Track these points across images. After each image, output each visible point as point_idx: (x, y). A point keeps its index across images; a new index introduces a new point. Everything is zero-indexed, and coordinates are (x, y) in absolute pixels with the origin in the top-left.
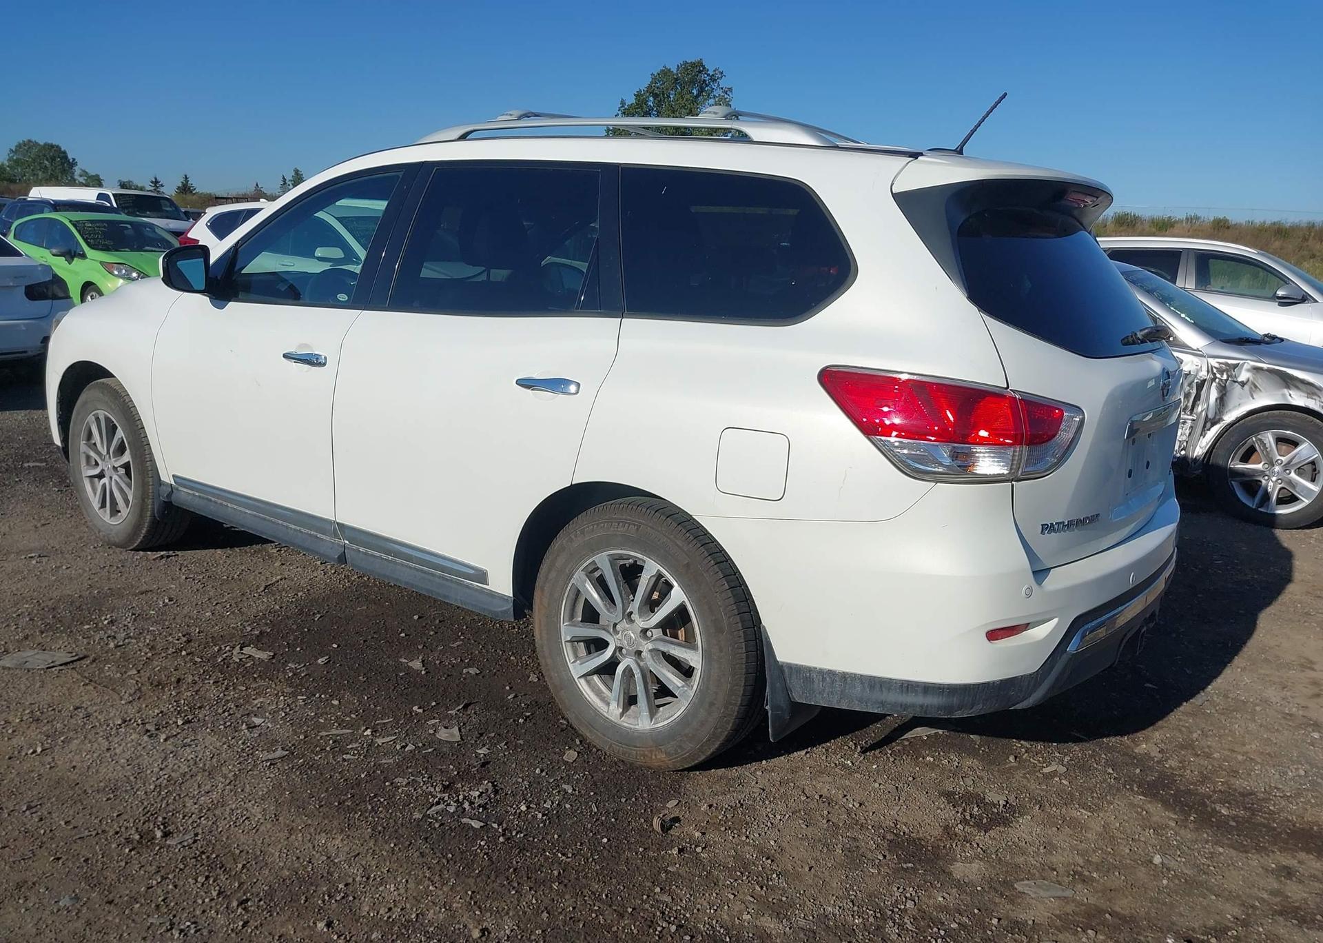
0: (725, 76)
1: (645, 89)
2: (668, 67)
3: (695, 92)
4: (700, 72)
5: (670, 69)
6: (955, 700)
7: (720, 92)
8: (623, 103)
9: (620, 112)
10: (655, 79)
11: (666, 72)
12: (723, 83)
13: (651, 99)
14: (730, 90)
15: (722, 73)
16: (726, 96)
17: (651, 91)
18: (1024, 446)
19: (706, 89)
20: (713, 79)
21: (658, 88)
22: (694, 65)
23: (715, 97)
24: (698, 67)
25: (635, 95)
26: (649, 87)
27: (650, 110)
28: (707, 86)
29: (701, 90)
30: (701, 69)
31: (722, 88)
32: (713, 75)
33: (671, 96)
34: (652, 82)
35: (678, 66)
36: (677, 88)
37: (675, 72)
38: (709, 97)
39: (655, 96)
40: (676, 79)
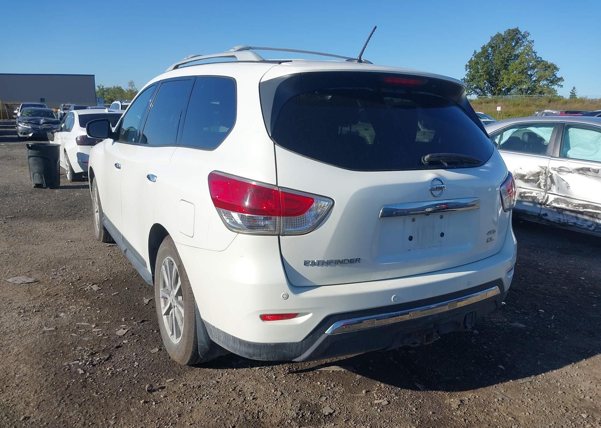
0: (530, 35)
1: (487, 45)
2: (500, 33)
3: (513, 44)
4: (517, 33)
5: (501, 34)
6: (251, 351)
7: (527, 43)
8: (475, 52)
9: (473, 57)
10: (493, 39)
11: (499, 35)
12: (529, 38)
13: (490, 49)
14: (533, 41)
15: (529, 33)
16: (530, 45)
17: (490, 45)
18: (282, 217)
19: (520, 42)
20: (524, 37)
21: (493, 43)
22: (513, 31)
23: (524, 45)
24: (516, 31)
25: (481, 48)
26: (490, 43)
27: (489, 55)
28: (520, 40)
29: (517, 43)
30: (518, 32)
31: (528, 41)
32: (523, 35)
33: (501, 47)
34: (491, 41)
35: (505, 32)
36: (504, 43)
37: (503, 35)
38: (521, 46)
39: (492, 47)
40: (504, 38)
